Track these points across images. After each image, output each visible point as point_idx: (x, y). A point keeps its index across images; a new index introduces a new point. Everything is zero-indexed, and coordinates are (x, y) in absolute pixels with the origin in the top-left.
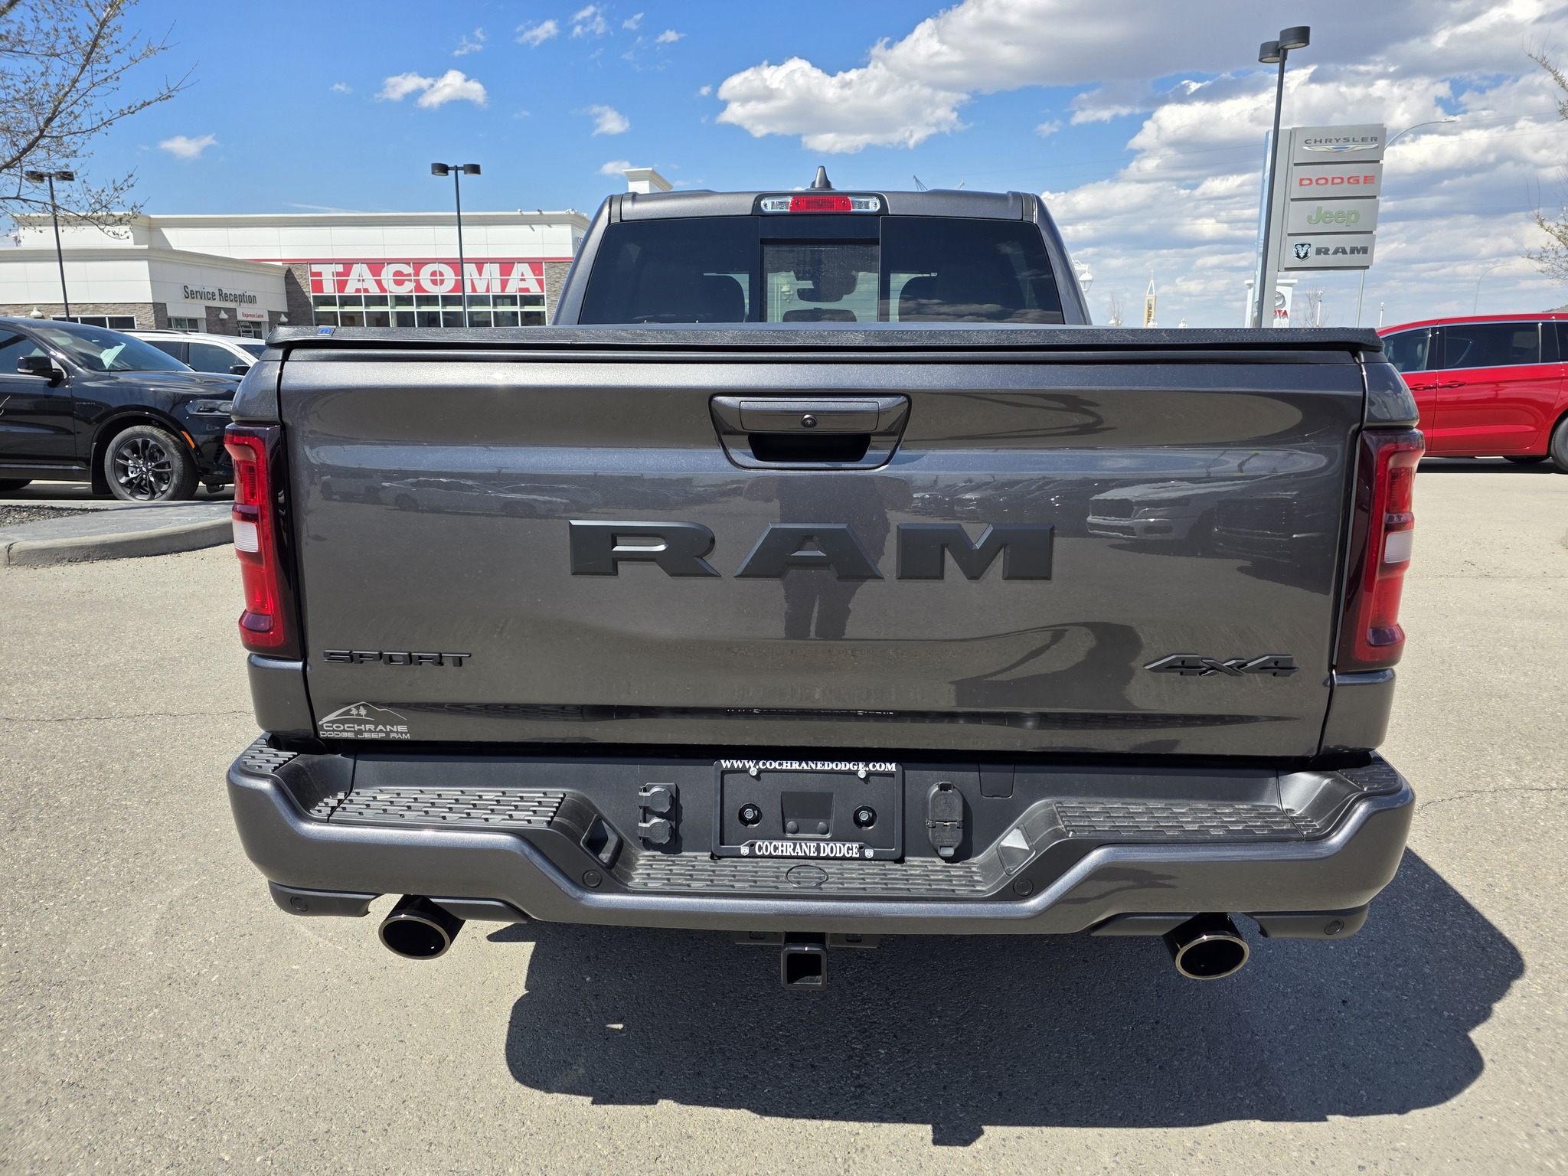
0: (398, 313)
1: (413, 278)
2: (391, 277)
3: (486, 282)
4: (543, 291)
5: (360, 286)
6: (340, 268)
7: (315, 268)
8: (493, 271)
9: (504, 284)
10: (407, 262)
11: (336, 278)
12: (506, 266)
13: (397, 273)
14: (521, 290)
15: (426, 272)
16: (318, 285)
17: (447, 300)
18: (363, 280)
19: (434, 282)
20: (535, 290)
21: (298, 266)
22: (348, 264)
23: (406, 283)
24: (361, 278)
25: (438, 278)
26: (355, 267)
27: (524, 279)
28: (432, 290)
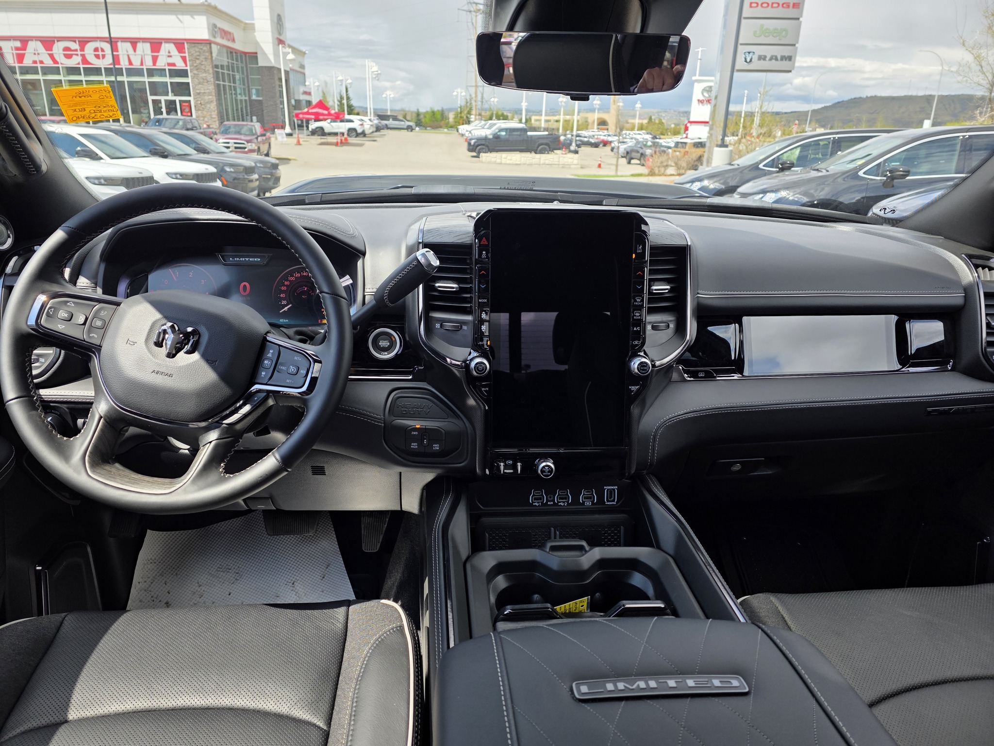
0: (70, 81)
1: (79, 53)
2: (61, 52)
4: (186, 66)
5: (36, 58)
6: (18, 44)
8: (144, 49)
9: (155, 60)
10: (73, 39)
11: (15, 52)
12: (156, 45)
13: (66, 49)
14: (169, 64)
15: (89, 48)
18: (38, 54)
19: (97, 57)
20: (180, 65)
23: (74, 56)
24: (36, 52)
25: (100, 53)
26: (30, 43)
27: (170, 56)
28: (96, 63)
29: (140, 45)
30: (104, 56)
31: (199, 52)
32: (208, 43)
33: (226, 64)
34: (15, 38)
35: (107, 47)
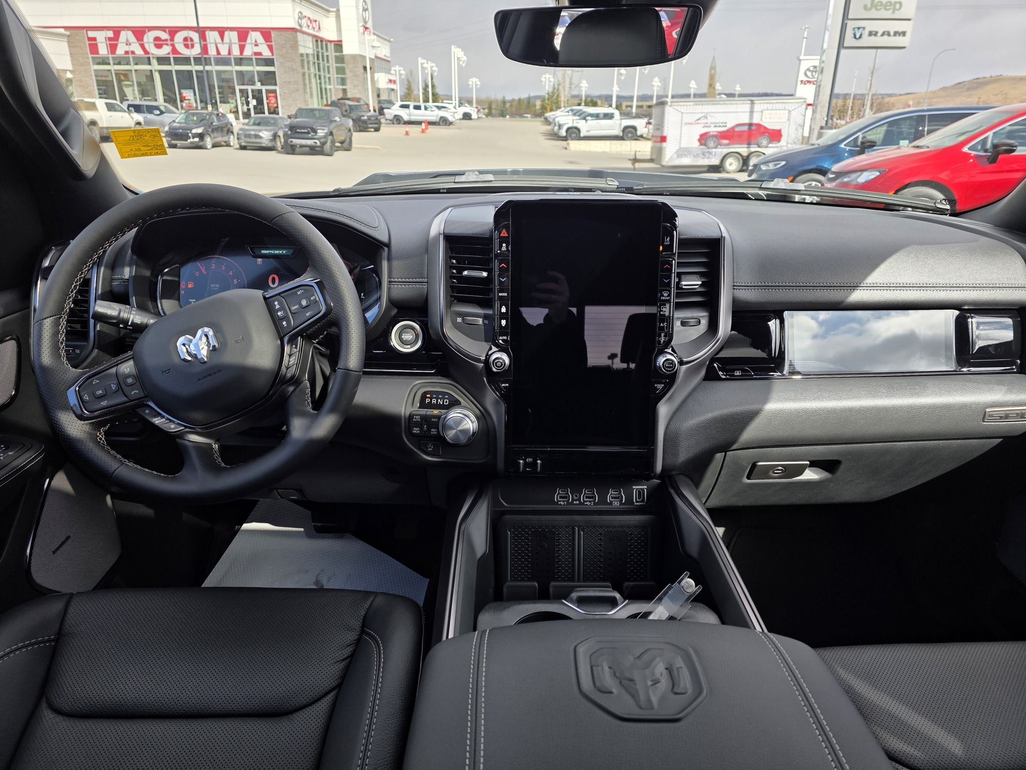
0: (160, 72)
1: (169, 42)
2: (151, 40)
3: (229, 45)
4: (273, 55)
5: (127, 48)
6: (110, 34)
7: (91, 34)
8: (232, 38)
9: (242, 48)
10: (163, 29)
11: (108, 42)
12: (243, 33)
13: (157, 39)
14: (256, 54)
15: (179, 37)
16: (94, 48)
17: (198, 61)
18: (130, 44)
19: (187, 46)
20: (266, 53)
21: (77, 32)
22: (117, 31)
23: (165, 46)
24: (128, 43)
25: (189, 43)
26: (122, 33)
27: (256, 45)
28: (185, 52)
29: (226, 33)
30: (193, 46)
31: (286, 40)
32: (294, 31)
33: (311, 52)
34: (108, 28)
35: (195, 36)
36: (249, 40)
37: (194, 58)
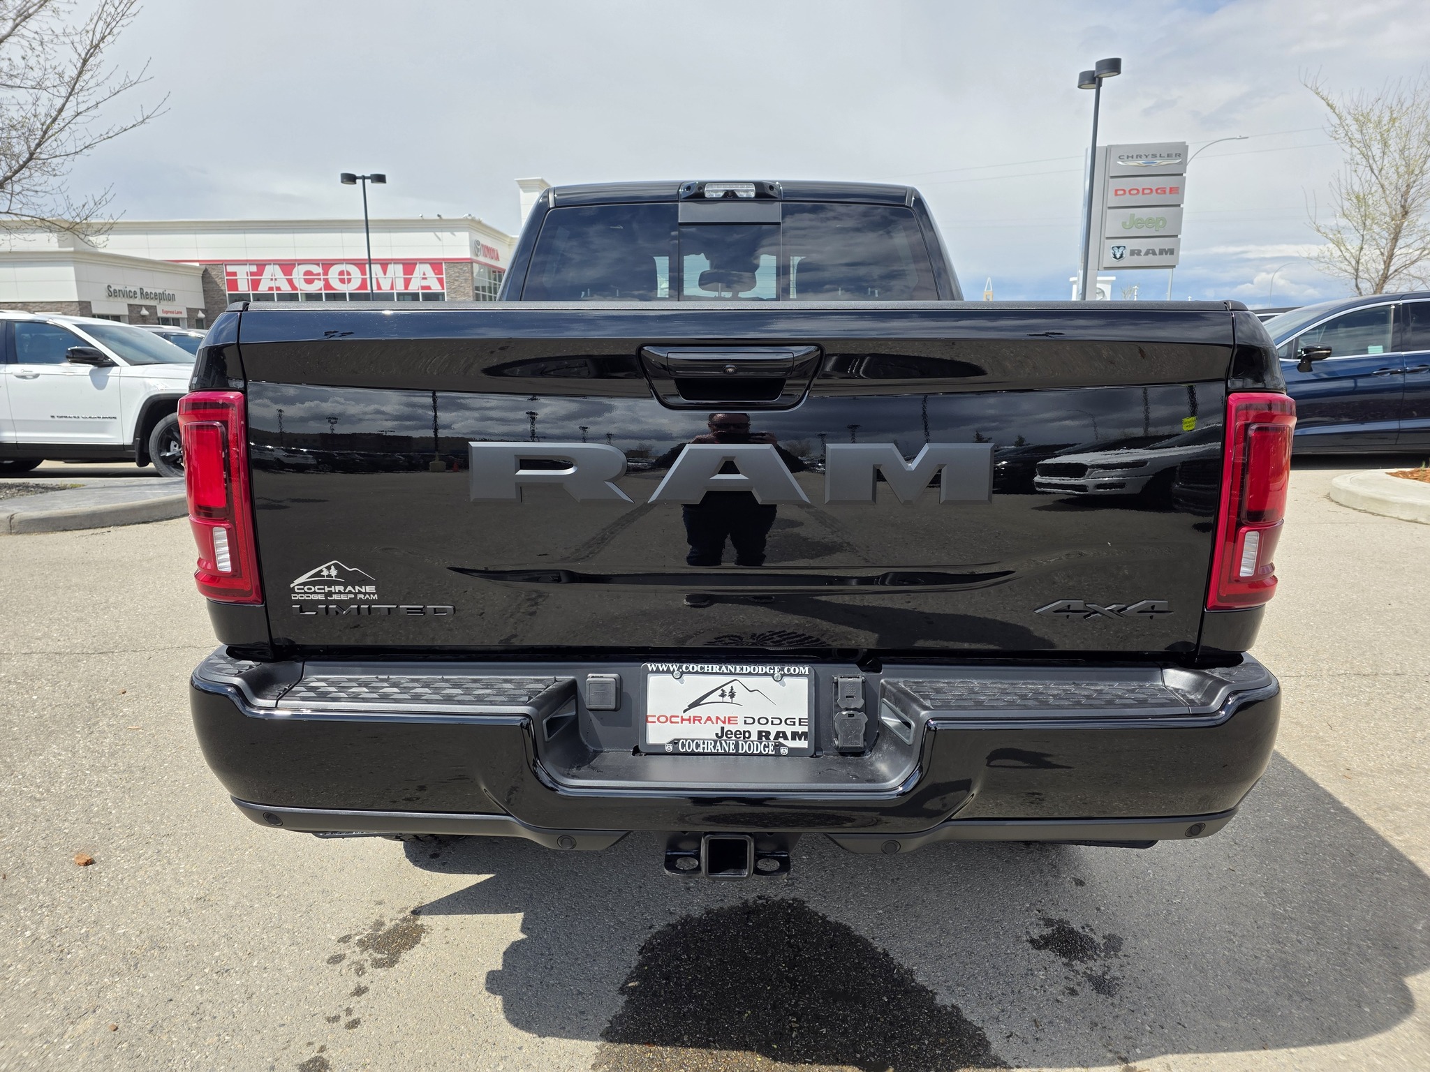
1: (322, 277)
2: (302, 276)
3: (391, 281)
4: (443, 289)
5: (273, 284)
6: (254, 269)
7: (231, 268)
8: (397, 271)
9: (407, 283)
10: (316, 262)
11: (250, 278)
12: (409, 266)
13: (308, 273)
14: (423, 288)
15: (334, 272)
16: (233, 284)
17: (354, 297)
19: (342, 281)
20: (436, 288)
21: (214, 267)
22: (261, 265)
23: (316, 281)
24: (274, 278)
25: (346, 277)
26: (267, 267)
27: (425, 279)
28: (340, 288)
29: (391, 267)
30: (349, 280)
31: (459, 272)
32: (470, 262)
33: (487, 285)
34: (251, 262)
35: (355, 271)
36: (414, 276)
37: (350, 294)
